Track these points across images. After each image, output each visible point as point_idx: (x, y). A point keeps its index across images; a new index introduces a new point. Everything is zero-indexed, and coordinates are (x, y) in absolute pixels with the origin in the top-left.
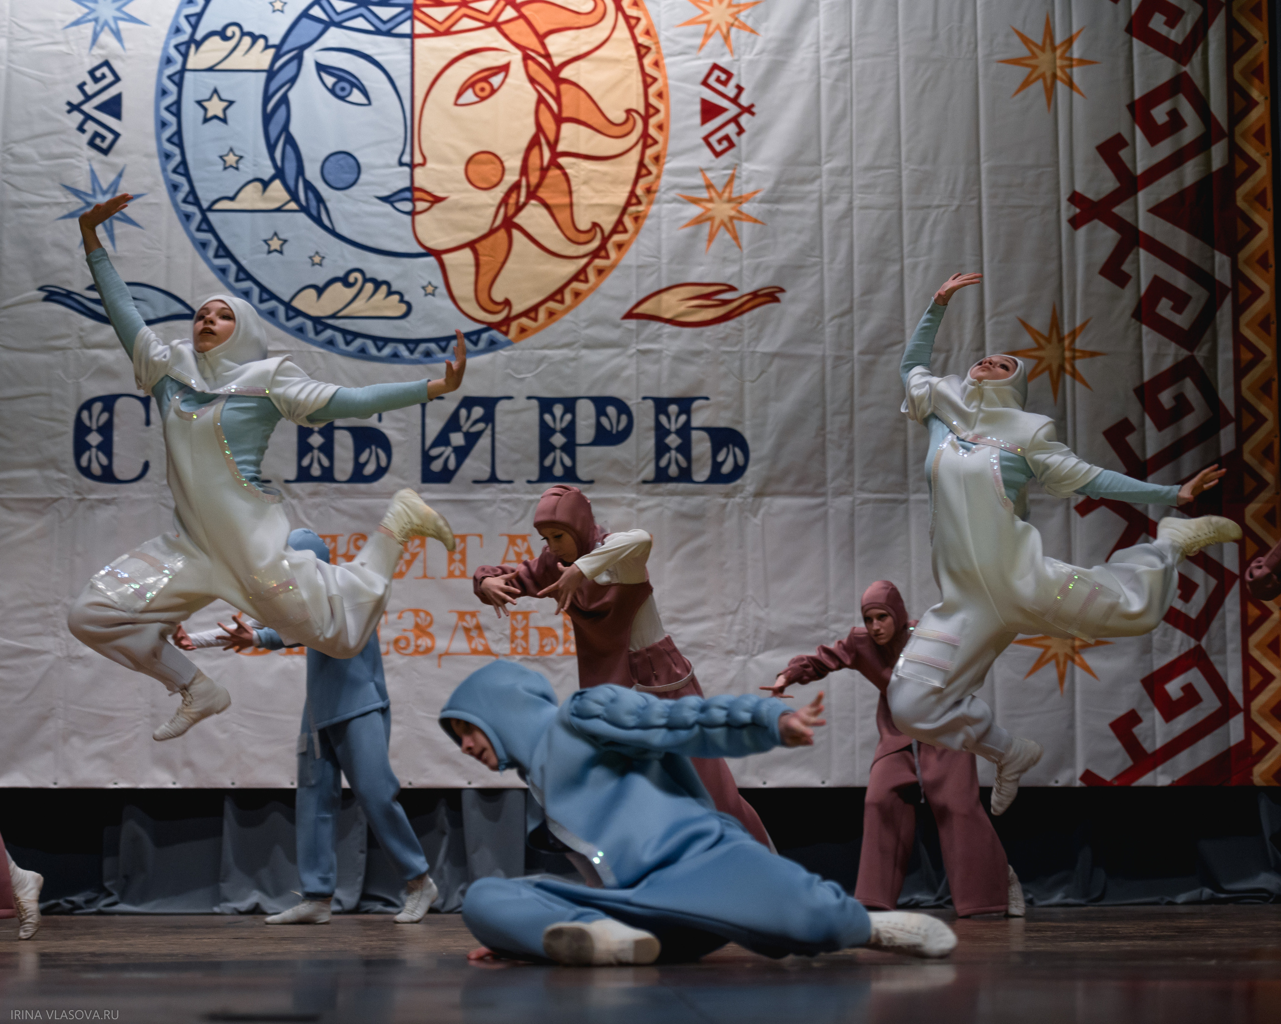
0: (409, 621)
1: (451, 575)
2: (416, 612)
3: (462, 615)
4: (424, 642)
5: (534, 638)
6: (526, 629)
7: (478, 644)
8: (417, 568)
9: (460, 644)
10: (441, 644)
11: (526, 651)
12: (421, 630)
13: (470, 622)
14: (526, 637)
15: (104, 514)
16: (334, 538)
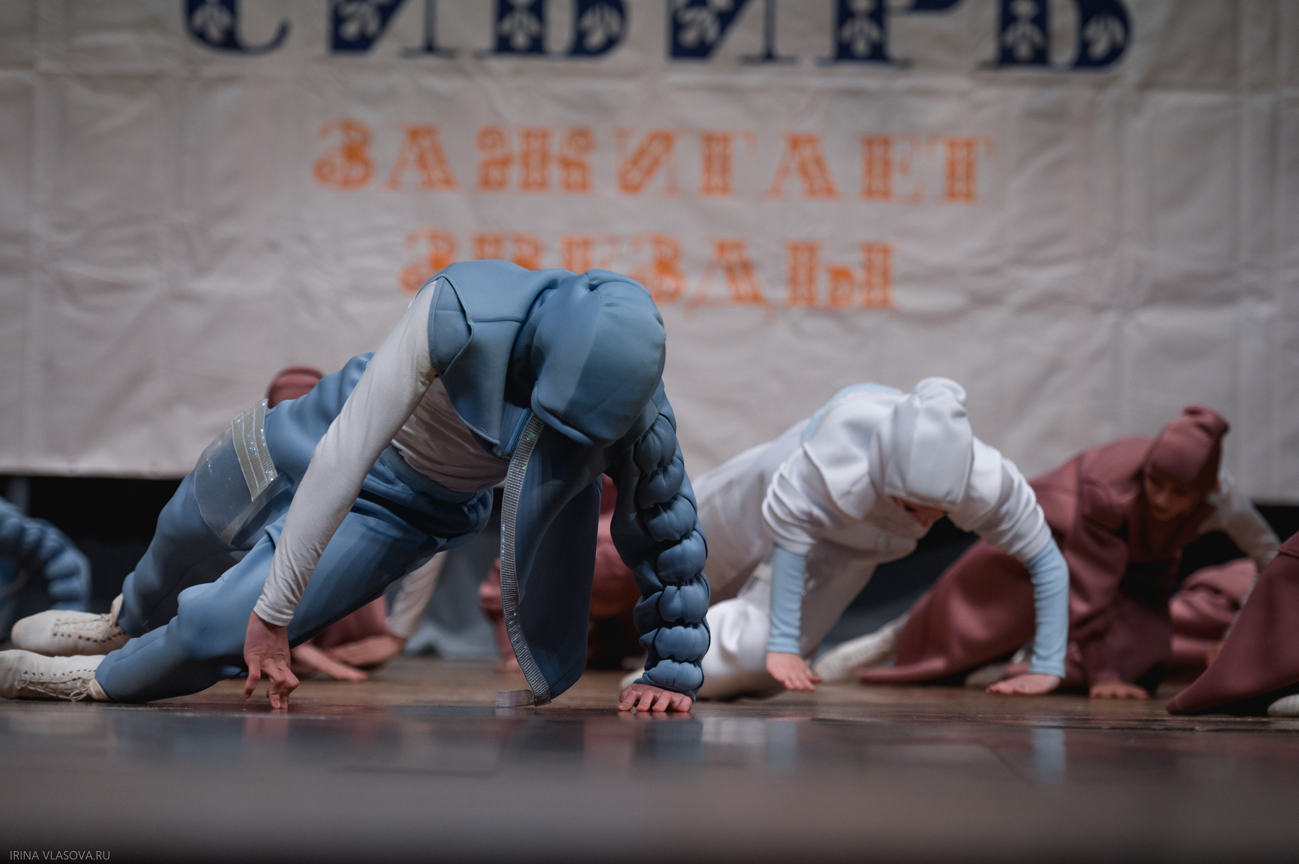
0: (647, 254)
1: (708, 189)
2: (658, 241)
3: (722, 247)
4: (669, 283)
5: (823, 286)
6: (811, 270)
7: (744, 287)
8: (659, 180)
9: (719, 287)
10: (693, 285)
11: (811, 300)
12: (665, 266)
13: (733, 257)
14: (811, 280)
15: (226, 96)
16: (544, 135)
